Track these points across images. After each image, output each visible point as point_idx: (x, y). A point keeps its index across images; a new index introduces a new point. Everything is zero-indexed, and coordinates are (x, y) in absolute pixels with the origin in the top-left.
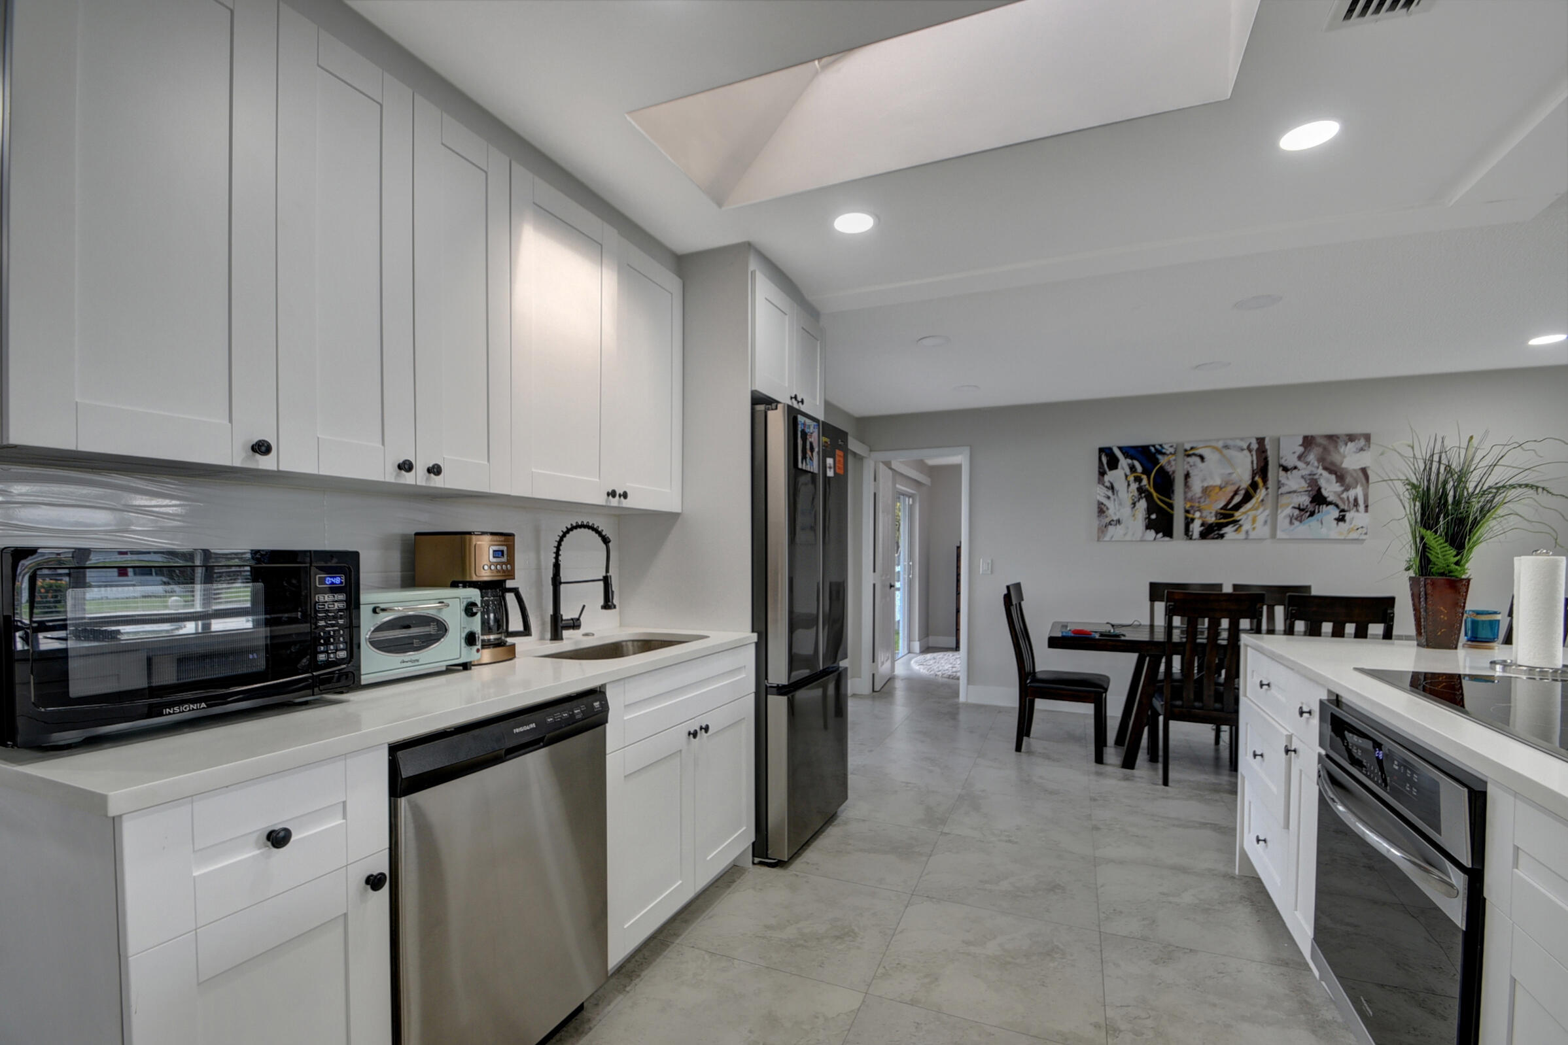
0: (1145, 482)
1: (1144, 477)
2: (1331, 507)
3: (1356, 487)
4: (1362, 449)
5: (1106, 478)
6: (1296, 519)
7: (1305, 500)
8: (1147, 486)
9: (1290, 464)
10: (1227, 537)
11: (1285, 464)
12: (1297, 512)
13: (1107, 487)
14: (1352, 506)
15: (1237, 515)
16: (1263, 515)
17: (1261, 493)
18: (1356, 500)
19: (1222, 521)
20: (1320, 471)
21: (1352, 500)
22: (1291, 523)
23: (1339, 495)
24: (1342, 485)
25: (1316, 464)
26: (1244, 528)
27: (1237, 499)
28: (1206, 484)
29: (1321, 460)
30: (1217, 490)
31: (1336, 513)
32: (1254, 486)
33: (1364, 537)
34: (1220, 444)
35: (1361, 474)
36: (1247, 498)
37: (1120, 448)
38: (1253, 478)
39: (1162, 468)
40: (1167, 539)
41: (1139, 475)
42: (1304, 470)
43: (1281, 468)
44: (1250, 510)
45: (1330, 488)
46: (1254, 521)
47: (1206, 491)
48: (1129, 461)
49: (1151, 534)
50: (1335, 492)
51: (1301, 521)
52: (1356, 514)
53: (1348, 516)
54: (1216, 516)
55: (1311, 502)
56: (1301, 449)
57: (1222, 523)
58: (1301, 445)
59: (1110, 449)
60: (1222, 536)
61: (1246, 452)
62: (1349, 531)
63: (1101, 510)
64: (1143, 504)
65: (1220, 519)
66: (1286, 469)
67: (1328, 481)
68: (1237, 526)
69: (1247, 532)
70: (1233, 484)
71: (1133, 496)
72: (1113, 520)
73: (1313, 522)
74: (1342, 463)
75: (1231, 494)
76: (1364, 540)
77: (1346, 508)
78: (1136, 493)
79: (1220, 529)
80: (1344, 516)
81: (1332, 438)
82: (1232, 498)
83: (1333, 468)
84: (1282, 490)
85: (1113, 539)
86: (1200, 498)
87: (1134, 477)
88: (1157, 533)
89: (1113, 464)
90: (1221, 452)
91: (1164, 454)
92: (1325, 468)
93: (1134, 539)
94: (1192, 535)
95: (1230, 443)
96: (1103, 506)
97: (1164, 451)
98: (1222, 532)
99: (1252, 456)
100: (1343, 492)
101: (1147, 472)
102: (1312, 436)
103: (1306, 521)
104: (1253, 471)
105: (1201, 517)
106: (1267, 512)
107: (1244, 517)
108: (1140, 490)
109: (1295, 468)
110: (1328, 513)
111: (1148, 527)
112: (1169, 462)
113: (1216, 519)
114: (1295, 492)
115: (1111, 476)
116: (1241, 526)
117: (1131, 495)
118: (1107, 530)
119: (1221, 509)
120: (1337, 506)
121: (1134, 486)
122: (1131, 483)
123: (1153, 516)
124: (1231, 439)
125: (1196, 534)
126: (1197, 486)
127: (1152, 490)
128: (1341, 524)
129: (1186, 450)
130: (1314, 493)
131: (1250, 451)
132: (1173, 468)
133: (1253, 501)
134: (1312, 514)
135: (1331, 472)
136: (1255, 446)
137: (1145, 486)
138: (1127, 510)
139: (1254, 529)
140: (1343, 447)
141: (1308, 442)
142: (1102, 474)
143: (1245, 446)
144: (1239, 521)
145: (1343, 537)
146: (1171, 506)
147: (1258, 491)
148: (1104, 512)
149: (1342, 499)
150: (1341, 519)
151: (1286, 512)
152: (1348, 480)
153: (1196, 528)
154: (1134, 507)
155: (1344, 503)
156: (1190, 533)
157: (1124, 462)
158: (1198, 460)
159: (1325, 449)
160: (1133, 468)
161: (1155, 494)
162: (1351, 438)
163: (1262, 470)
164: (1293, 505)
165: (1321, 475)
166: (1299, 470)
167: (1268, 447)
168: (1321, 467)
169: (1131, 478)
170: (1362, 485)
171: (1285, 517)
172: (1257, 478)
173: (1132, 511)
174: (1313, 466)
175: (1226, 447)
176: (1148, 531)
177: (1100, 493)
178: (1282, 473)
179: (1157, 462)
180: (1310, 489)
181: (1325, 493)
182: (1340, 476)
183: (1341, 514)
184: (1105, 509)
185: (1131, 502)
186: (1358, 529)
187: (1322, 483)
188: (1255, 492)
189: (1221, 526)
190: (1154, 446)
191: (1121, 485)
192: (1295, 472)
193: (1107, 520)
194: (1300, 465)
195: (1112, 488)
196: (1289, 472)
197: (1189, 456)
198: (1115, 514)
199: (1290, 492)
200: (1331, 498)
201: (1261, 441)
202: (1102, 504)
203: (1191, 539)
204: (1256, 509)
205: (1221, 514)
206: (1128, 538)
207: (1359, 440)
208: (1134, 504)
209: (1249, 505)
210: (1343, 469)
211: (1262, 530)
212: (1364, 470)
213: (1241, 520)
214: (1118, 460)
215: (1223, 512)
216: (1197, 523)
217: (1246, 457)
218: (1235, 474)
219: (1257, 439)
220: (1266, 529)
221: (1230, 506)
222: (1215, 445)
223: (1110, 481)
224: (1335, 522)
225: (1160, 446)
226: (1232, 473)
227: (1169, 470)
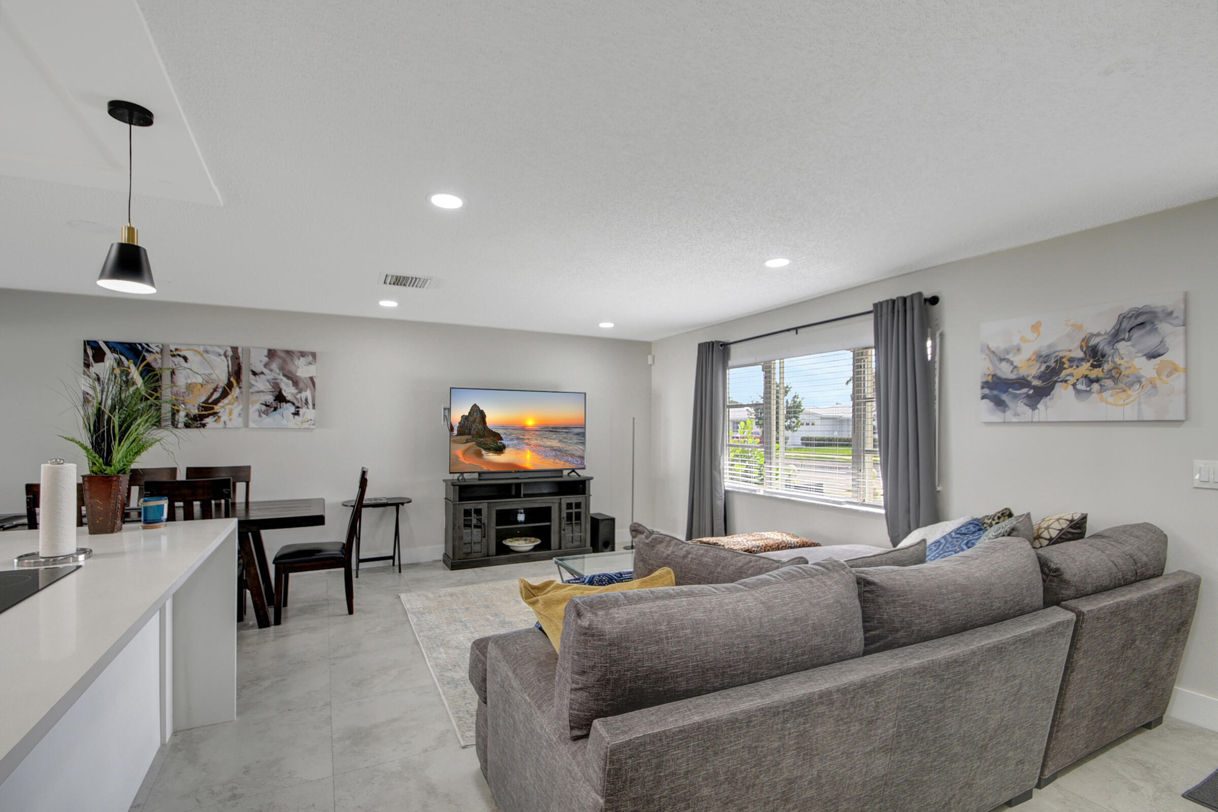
2: (289, 404)
3: (306, 391)
4: (310, 363)
5: (92, 369)
6: (264, 413)
7: (270, 398)
9: (258, 370)
10: (208, 426)
11: (254, 369)
12: (264, 408)
13: (92, 378)
14: (303, 404)
15: (217, 408)
16: (237, 409)
17: (236, 391)
18: (306, 400)
19: (204, 413)
20: (281, 377)
21: (304, 400)
22: (260, 416)
23: (294, 396)
24: (297, 389)
25: (278, 371)
26: (222, 419)
27: (216, 395)
28: (189, 382)
29: (282, 368)
30: (199, 386)
31: (293, 409)
32: (230, 385)
33: (312, 427)
34: (201, 349)
35: (310, 382)
36: (225, 394)
37: (106, 343)
38: (229, 379)
39: (149, 364)
42: (269, 376)
43: (251, 373)
44: (228, 404)
45: (288, 391)
46: (230, 413)
47: (189, 387)
48: (116, 356)
50: (292, 394)
51: (267, 415)
52: (307, 410)
53: (301, 411)
54: (198, 409)
55: (275, 400)
56: (266, 359)
57: (205, 414)
58: (266, 356)
59: (96, 342)
60: (204, 426)
61: (223, 358)
62: (302, 422)
63: (87, 399)
65: (202, 411)
66: (254, 373)
67: (287, 385)
68: (217, 417)
69: (225, 423)
70: (212, 382)
73: (276, 415)
74: (296, 372)
75: (211, 391)
76: (313, 429)
77: (300, 405)
79: (202, 420)
80: (298, 411)
81: (289, 353)
82: (212, 394)
83: (291, 376)
84: (254, 389)
86: (185, 392)
89: (99, 356)
90: (202, 355)
91: (150, 352)
92: (285, 375)
94: (177, 425)
95: (210, 348)
96: (88, 396)
97: (150, 349)
98: (203, 422)
99: (228, 361)
100: (297, 394)
102: (274, 350)
103: (271, 414)
104: (229, 373)
105: (185, 409)
106: (241, 407)
107: (222, 410)
109: (262, 373)
110: (287, 409)
112: (155, 360)
113: (199, 411)
114: (262, 392)
115: (97, 368)
116: (219, 417)
119: (203, 403)
120: (293, 404)
124: (210, 346)
125: (181, 425)
126: (182, 380)
128: (296, 417)
129: (171, 351)
130: (277, 393)
131: (226, 356)
132: (159, 365)
133: (230, 397)
134: (275, 409)
135: (289, 378)
136: (230, 353)
139: (230, 420)
140: (297, 360)
141: (272, 354)
142: (87, 365)
143: (222, 352)
144: (217, 413)
145: (298, 427)
147: (233, 389)
149: (296, 399)
150: (297, 414)
151: (256, 407)
152: (301, 385)
153: (181, 417)
155: (298, 402)
156: (176, 423)
157: (110, 358)
158: (182, 360)
159: (284, 361)
160: (119, 362)
162: (303, 354)
163: (236, 373)
164: (260, 402)
165: (282, 380)
166: (265, 375)
167: (240, 355)
168: (281, 374)
169: (119, 372)
170: (311, 390)
171: (255, 411)
172: (232, 379)
174: (275, 372)
175: (207, 352)
177: (85, 384)
178: (252, 376)
179: (144, 358)
180: (273, 390)
181: (285, 394)
182: (296, 383)
183: (297, 409)
184: (90, 399)
186: (308, 421)
187: (283, 386)
188: (231, 390)
189: (202, 417)
190: (141, 344)
191: (107, 377)
192: (262, 376)
194: (265, 371)
195: (98, 379)
196: (257, 376)
197: (174, 356)
199: (258, 392)
200: (289, 398)
201: (235, 349)
202: (88, 394)
203: (176, 428)
204: (232, 404)
205: (203, 407)
207: (308, 356)
209: (226, 401)
210: (297, 376)
211: (237, 421)
212: (312, 379)
213: (219, 412)
214: (104, 354)
215: (204, 405)
216: (182, 414)
217: (223, 361)
218: (214, 375)
219: (232, 348)
220: (240, 420)
221: (210, 401)
222: (197, 349)
223: (95, 373)
224: (292, 416)
225: (147, 345)
226: (212, 374)
227: (155, 367)
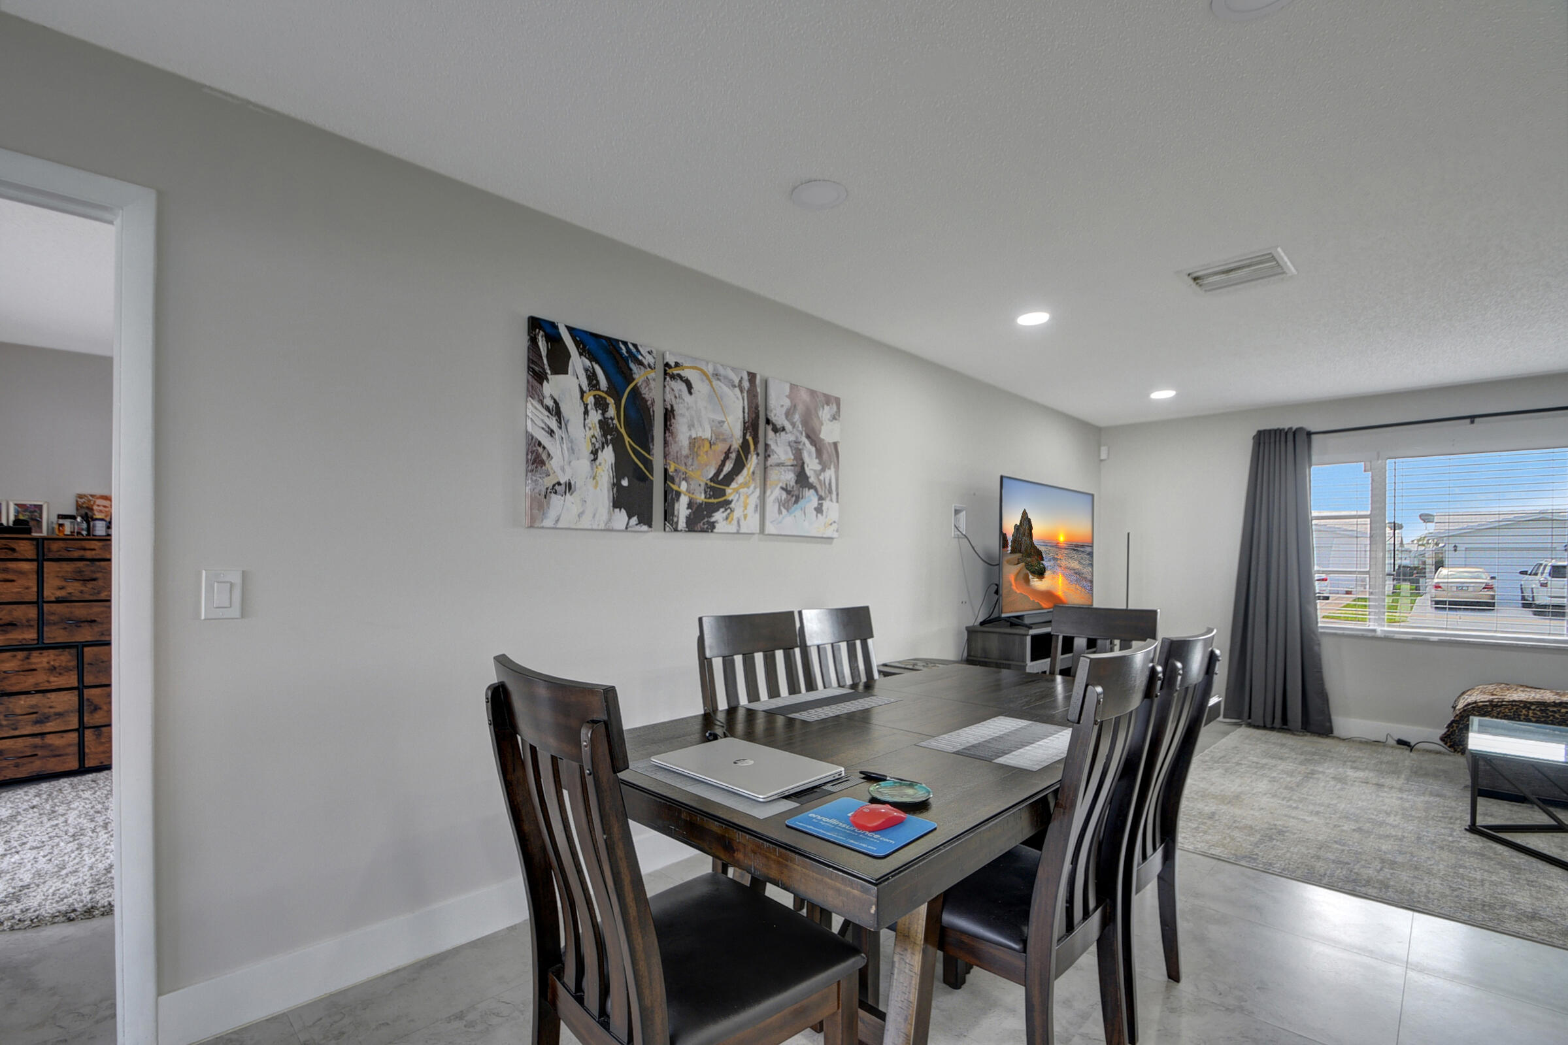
0: (612, 412)
1: (610, 401)
2: (812, 491)
3: (830, 468)
4: (834, 418)
5: (548, 388)
6: (784, 505)
7: (791, 478)
8: (615, 421)
9: (778, 423)
10: (720, 528)
11: (773, 420)
12: (784, 495)
13: (547, 409)
14: (827, 492)
15: (728, 492)
16: (752, 496)
17: (753, 462)
18: (830, 485)
19: (712, 500)
20: (804, 439)
21: (827, 484)
22: (780, 512)
23: (818, 476)
24: (820, 463)
25: (800, 429)
26: (736, 515)
27: (728, 467)
28: (693, 434)
29: (804, 423)
30: (706, 445)
31: (815, 501)
32: (745, 445)
33: (835, 535)
34: (710, 369)
35: (833, 451)
36: (739, 466)
37: (571, 330)
38: (745, 435)
39: (636, 392)
40: (645, 528)
41: (604, 395)
42: (791, 434)
43: (770, 426)
44: (741, 485)
45: (811, 464)
46: (744, 505)
47: (694, 443)
48: (588, 363)
49: (621, 516)
50: (815, 471)
51: (788, 509)
52: (831, 503)
53: (825, 505)
54: (705, 492)
55: (797, 482)
56: (788, 403)
57: (712, 505)
58: (787, 397)
59: (554, 326)
60: (712, 527)
61: (737, 390)
62: (826, 527)
63: (537, 458)
64: (608, 456)
65: (710, 498)
66: (776, 430)
67: (810, 454)
68: (729, 511)
69: (739, 522)
70: (724, 440)
71: (593, 436)
72: (559, 484)
73: (798, 511)
74: (820, 432)
75: (722, 456)
76: (836, 539)
77: (823, 494)
78: (597, 432)
79: (710, 514)
80: (821, 506)
81: (813, 395)
82: (723, 463)
83: (814, 437)
84: (771, 459)
85: (560, 525)
86: (687, 457)
87: (594, 396)
88: (630, 517)
89: (560, 364)
90: (711, 382)
91: (641, 363)
92: (808, 437)
93: (595, 527)
94: (677, 523)
95: (721, 371)
96: (540, 450)
97: (640, 357)
98: (713, 519)
99: (743, 399)
100: (821, 472)
101: (615, 391)
102: (796, 387)
103: (793, 508)
104: (745, 423)
105: (688, 491)
106: (757, 493)
107: (735, 497)
108: (604, 425)
109: (784, 429)
110: (810, 499)
111: (617, 504)
112: (647, 380)
113: (705, 498)
114: (783, 464)
115: (555, 386)
116: (732, 511)
117: (589, 433)
118: (548, 503)
119: (711, 480)
120: (816, 491)
121: (595, 416)
122: (589, 407)
123: (625, 483)
124: (722, 365)
125: (682, 524)
126: (683, 433)
127: (623, 431)
128: (819, 515)
129: (667, 365)
130: (798, 468)
131: (741, 390)
132: (651, 395)
133: (745, 471)
134: (797, 500)
135: (812, 441)
136: (746, 384)
137: (612, 419)
138: (583, 463)
139: (744, 517)
140: (821, 410)
141: (793, 393)
142: (538, 377)
143: (736, 381)
144: (730, 502)
145: (821, 535)
146: (648, 464)
147: (749, 457)
148: (543, 463)
149: (820, 481)
151: (775, 494)
152: (825, 456)
153: (682, 510)
154: (595, 459)
155: (822, 488)
156: (675, 519)
157: (578, 362)
158: (684, 387)
159: (807, 409)
160: (592, 377)
161: (627, 439)
162: (827, 399)
163: (752, 425)
164: (780, 485)
165: (804, 444)
166: (786, 433)
167: (759, 389)
168: (804, 433)
169: (590, 400)
170: (834, 466)
171: (774, 502)
172: (749, 438)
173: (592, 464)
174: (798, 431)
175: (717, 375)
176: (617, 510)
177: (535, 419)
178: (771, 434)
179: (628, 377)
180: (795, 463)
181: (807, 471)
182: (819, 449)
183: (820, 502)
184: (544, 457)
185: (590, 448)
186: (831, 524)
187: (805, 456)
188: (746, 457)
189: (712, 509)
190: (625, 343)
191: (572, 409)
192: (783, 434)
193: (549, 482)
194: (787, 425)
195: (556, 412)
196: (778, 434)
197: (672, 376)
198: (563, 470)
199: (778, 465)
200: (812, 480)
201: (752, 377)
202: (540, 444)
203: (676, 530)
204: (747, 487)
205: (711, 487)
206: (586, 523)
207: (832, 404)
208: (595, 453)
209: (740, 479)
210: (821, 440)
211: (751, 523)
212: (835, 444)
213: (732, 501)
214: (568, 356)
215: (712, 484)
216: (684, 501)
217: (738, 398)
218: (726, 424)
219: (749, 374)
220: (757, 516)
221: (721, 477)
222: (704, 368)
223: (552, 397)
224: (815, 513)
225: (635, 346)
226: (723, 422)
227: (646, 396)
